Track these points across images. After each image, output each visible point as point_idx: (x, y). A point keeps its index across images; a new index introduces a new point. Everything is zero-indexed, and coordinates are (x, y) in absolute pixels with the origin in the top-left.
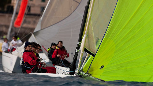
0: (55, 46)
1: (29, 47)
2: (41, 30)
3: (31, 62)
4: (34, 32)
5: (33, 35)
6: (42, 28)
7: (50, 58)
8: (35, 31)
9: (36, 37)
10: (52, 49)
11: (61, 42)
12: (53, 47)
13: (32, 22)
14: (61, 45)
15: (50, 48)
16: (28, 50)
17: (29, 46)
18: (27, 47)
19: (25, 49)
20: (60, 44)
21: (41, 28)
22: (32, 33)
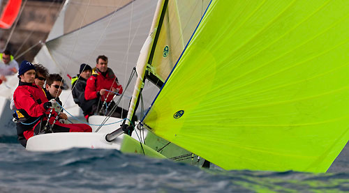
0: (88, 73)
1: (30, 73)
2: (65, 35)
3: (31, 109)
4: (47, 40)
5: (45, 48)
6: (68, 32)
7: (77, 100)
8: (50, 38)
9: (54, 52)
10: (81, 78)
11: (104, 58)
12: (84, 75)
13: (49, 18)
14: (104, 65)
15: (78, 75)
16: (28, 81)
17: (30, 71)
18: (25, 74)
19: (20, 78)
20: (102, 64)
21: (65, 31)
22: (42, 44)
